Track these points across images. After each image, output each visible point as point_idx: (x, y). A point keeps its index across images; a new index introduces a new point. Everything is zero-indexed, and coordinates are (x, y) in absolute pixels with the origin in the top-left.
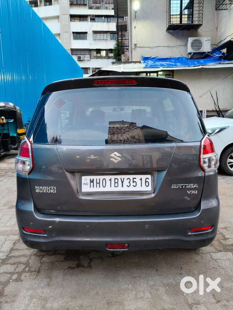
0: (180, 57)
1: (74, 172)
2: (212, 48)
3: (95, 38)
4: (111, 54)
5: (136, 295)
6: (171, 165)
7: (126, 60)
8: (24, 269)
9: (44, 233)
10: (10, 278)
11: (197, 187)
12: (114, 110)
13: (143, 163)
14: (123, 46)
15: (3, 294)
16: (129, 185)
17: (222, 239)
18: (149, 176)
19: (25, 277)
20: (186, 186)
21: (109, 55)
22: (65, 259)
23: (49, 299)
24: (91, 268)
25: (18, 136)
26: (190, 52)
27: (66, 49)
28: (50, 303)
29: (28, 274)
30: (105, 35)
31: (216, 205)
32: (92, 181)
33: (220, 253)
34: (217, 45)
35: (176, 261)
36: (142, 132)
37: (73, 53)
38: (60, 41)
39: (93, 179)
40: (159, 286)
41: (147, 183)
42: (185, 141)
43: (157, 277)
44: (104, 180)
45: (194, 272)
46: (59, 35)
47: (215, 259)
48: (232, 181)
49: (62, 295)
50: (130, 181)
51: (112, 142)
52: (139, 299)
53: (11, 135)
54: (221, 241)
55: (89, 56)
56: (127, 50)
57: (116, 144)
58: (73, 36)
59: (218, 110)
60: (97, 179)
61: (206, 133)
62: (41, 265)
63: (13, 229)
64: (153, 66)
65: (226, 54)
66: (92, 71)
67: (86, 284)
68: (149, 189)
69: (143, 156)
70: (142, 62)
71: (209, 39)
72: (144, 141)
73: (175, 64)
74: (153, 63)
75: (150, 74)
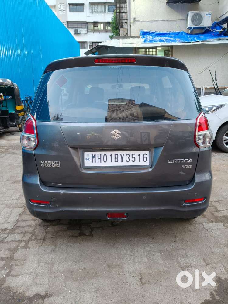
0: (180, 32)
1: (77, 148)
2: (212, 23)
3: (93, 10)
4: (108, 27)
5: (134, 259)
6: (167, 141)
7: (125, 34)
8: (30, 238)
9: (49, 204)
10: (18, 246)
11: (192, 161)
12: (113, 87)
13: (142, 140)
14: (121, 20)
15: (13, 259)
16: (128, 160)
17: (214, 211)
18: (147, 152)
19: (32, 245)
20: (181, 161)
21: (106, 29)
22: (68, 228)
23: (55, 263)
24: (92, 236)
25: (17, 113)
26: (190, 27)
27: (62, 22)
28: (56, 267)
29: (34, 242)
30: (103, 7)
31: (208, 179)
32: (94, 157)
33: (211, 224)
34: (218, 20)
35: (171, 230)
36: (140, 110)
37: (70, 26)
38: (56, 13)
39: (95, 155)
40: (155, 252)
41: (145, 159)
42: (182, 119)
43: (154, 244)
44: (105, 156)
45: (187, 240)
46: (54, 6)
47: (207, 228)
48: (226, 158)
49: (67, 260)
50: (129, 157)
51: (111, 120)
52: (137, 263)
53: (10, 112)
54: (213, 213)
55: (86, 29)
56: (126, 24)
57: (115, 121)
58: (69, 8)
59: (216, 87)
60: (98, 155)
61: (202, 111)
62: (46, 234)
63: (18, 202)
64: (152, 41)
65: (226, 29)
66: (89, 45)
67: (88, 250)
68: (147, 163)
69: (141, 133)
70: (141, 36)
71: (210, 13)
72: (142, 119)
73: (174, 39)
74: (152, 38)
75: (149, 50)
